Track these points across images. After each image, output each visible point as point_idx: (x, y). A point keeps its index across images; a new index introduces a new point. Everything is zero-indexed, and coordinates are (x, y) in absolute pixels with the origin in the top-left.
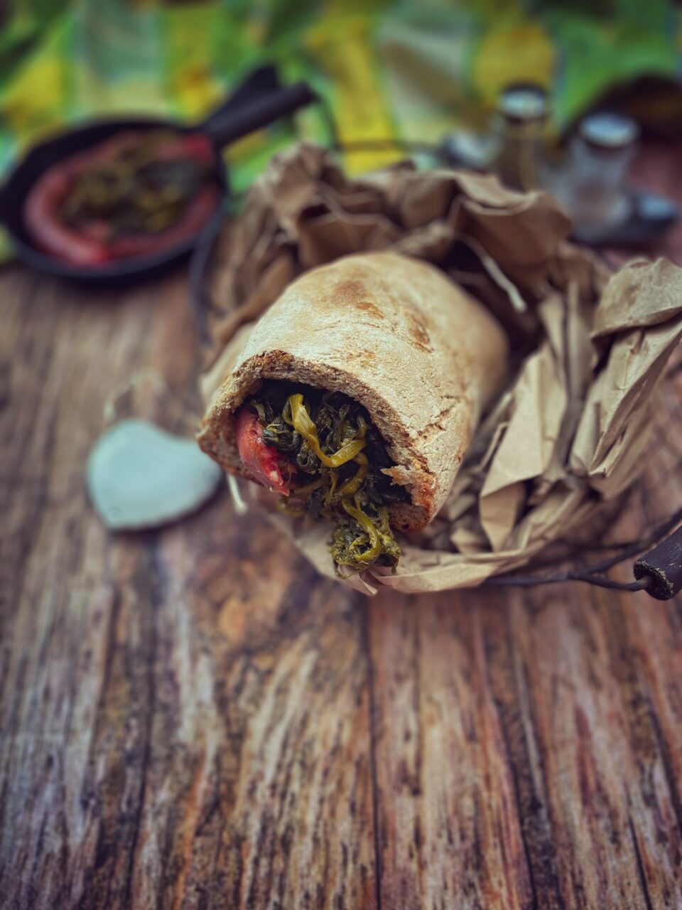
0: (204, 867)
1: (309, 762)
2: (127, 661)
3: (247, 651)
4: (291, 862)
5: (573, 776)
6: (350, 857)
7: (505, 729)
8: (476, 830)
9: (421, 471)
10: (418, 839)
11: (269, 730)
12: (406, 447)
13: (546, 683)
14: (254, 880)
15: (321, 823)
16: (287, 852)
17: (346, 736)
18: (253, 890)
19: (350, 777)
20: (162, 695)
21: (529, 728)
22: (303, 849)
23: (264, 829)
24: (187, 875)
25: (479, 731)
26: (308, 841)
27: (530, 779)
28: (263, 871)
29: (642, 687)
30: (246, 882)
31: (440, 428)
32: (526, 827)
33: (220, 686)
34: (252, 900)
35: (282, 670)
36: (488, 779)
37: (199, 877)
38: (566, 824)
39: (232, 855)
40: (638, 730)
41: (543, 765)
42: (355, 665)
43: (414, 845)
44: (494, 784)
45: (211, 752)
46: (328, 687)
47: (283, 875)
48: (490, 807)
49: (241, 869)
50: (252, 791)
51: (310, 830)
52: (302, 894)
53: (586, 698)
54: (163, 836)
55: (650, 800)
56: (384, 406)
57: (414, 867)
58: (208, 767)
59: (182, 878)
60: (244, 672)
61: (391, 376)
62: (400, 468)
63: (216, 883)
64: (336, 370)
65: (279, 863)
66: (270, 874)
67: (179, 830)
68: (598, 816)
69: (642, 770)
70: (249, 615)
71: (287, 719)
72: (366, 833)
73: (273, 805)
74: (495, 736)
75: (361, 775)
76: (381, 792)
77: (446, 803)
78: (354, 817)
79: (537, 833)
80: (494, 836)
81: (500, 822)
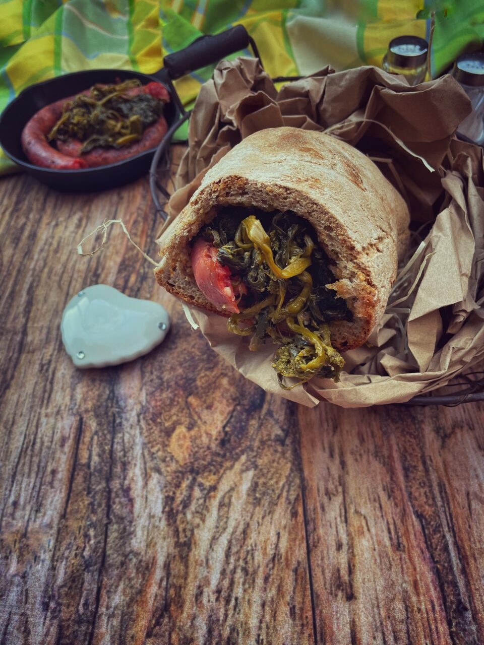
1: (251, 570)
2: (88, 478)
7: (427, 539)
8: (408, 632)
9: (365, 283)
10: (355, 641)
11: (214, 539)
12: (351, 260)
13: (461, 499)
15: (264, 625)
17: (284, 544)
19: (289, 584)
20: (116, 507)
21: (449, 538)
23: (210, 631)
25: (404, 541)
26: (252, 642)
27: (455, 584)
31: (378, 250)
32: (454, 629)
33: (169, 500)
35: (224, 487)
36: (415, 585)
41: (464, 571)
44: (422, 590)
45: (161, 560)
48: (419, 610)
50: (199, 595)
51: (254, 632)
54: (117, 636)
58: (159, 573)
60: (191, 488)
61: (336, 197)
62: (345, 281)
64: (287, 189)
67: (131, 632)
70: (193, 440)
71: (230, 530)
72: (306, 635)
73: (218, 609)
74: (418, 546)
75: (299, 582)
76: (318, 596)
77: (378, 606)
78: (294, 620)
79: (464, 634)
80: (425, 637)
81: (429, 624)
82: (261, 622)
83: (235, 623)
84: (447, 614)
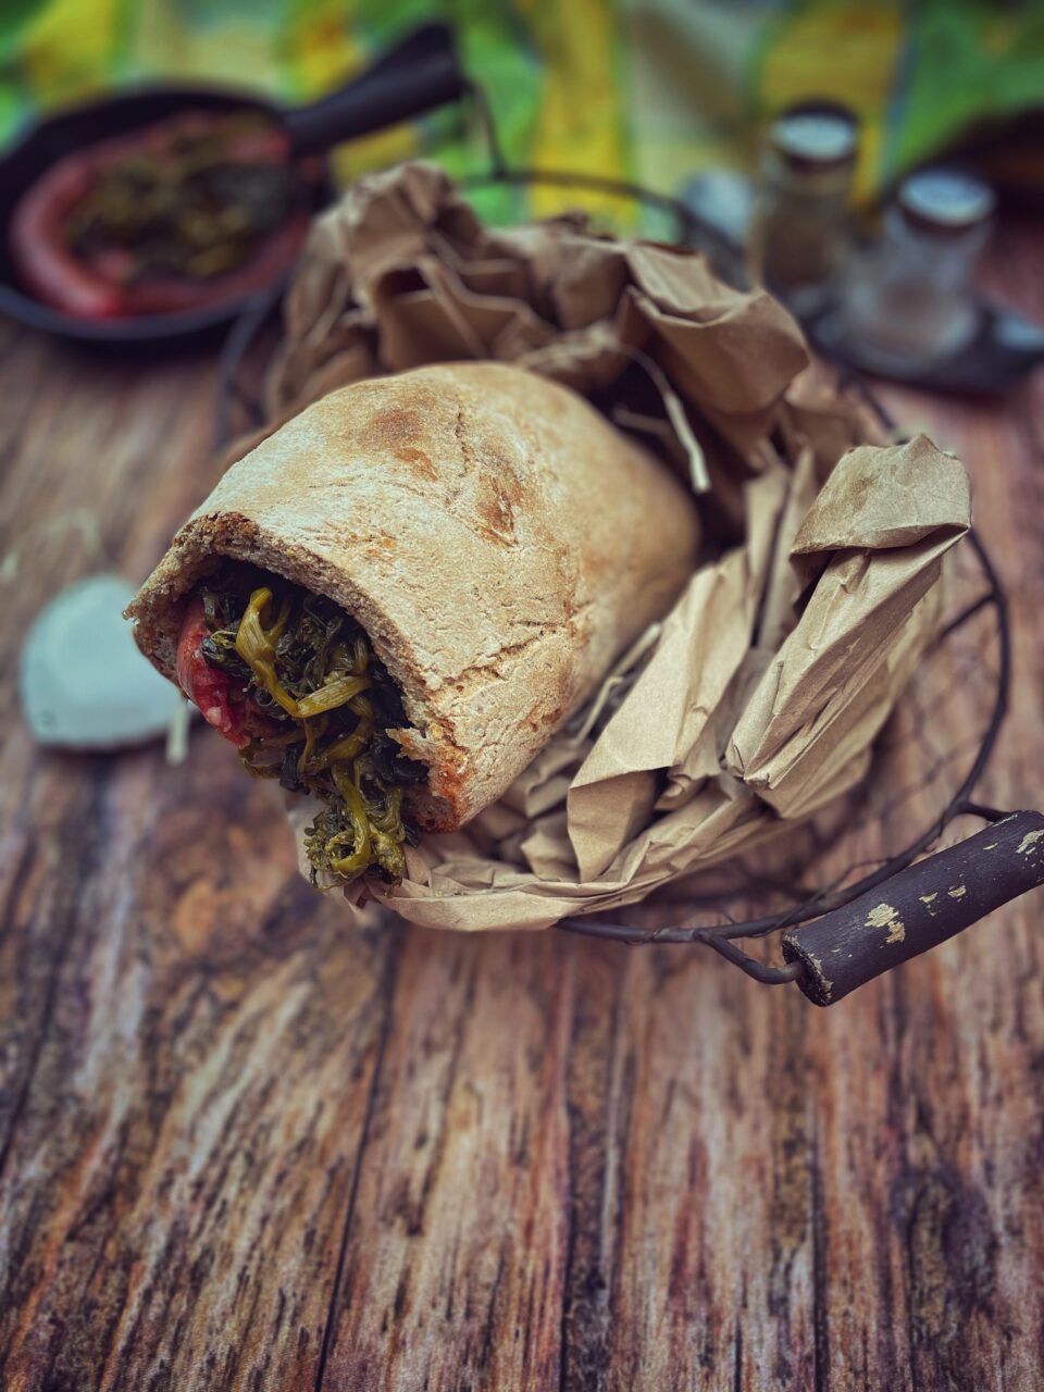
0: (69, 1290)
1: (259, 1158)
2: (23, 954)
3: (206, 967)
4: (200, 1306)
5: (666, 1247)
6: (288, 1314)
7: (574, 1152)
8: (491, 1306)
9: (442, 743)
10: (401, 1303)
11: (212, 1096)
12: (424, 701)
13: (656, 1091)
14: (139, 1323)
15: (257, 1254)
16: (196, 1290)
17: (325, 1124)
18: (133, 1338)
19: (316, 1192)
20: (62, 1015)
21: (613, 1159)
22: (221, 1290)
23: (170, 1248)
24: (42, 1297)
25: (532, 1151)
26: (232, 1277)
27: (596, 1239)
28: (154, 1311)
29: (807, 1122)
30: (126, 1324)
31: (497, 675)
32: (571, 1316)
33: (153, 1014)
34: (128, 1351)
35: (252, 1006)
36: (529, 1229)
37: (59, 1303)
38: (635, 1321)
39: (115, 1279)
40: (785, 1189)
41: (620, 1221)
42: (364, 1016)
43: (391, 1312)
44: (537, 1238)
45: (117, 1115)
46: (315, 1044)
47: (182, 1324)
48: (522, 1273)
49: (123, 1303)
50: (166, 1185)
51: (239, 1261)
52: (205, 1358)
53: (714, 1125)
54: (20, 1230)
55: (778, 1306)
56: (389, 629)
57: (384, 1346)
58: (108, 1138)
59: (34, 1300)
60: (194, 999)
61: (414, 581)
62: (413, 733)
63: (82, 1317)
64: (320, 560)
65: (180, 1304)
66: (163, 1319)
67: (43, 1228)
68: (688, 1317)
69: (777, 1257)
70: (222, 911)
71: (242, 1083)
72: (321, 1281)
73: (192, 1214)
74: (556, 1163)
75: (334, 1190)
76: (358, 1221)
77: (455, 1255)
78: (308, 1252)
79: (586, 1327)
80: (518, 1320)
81: (532, 1299)
82: (253, 1247)
83: (212, 1242)
84: (568, 1287)
